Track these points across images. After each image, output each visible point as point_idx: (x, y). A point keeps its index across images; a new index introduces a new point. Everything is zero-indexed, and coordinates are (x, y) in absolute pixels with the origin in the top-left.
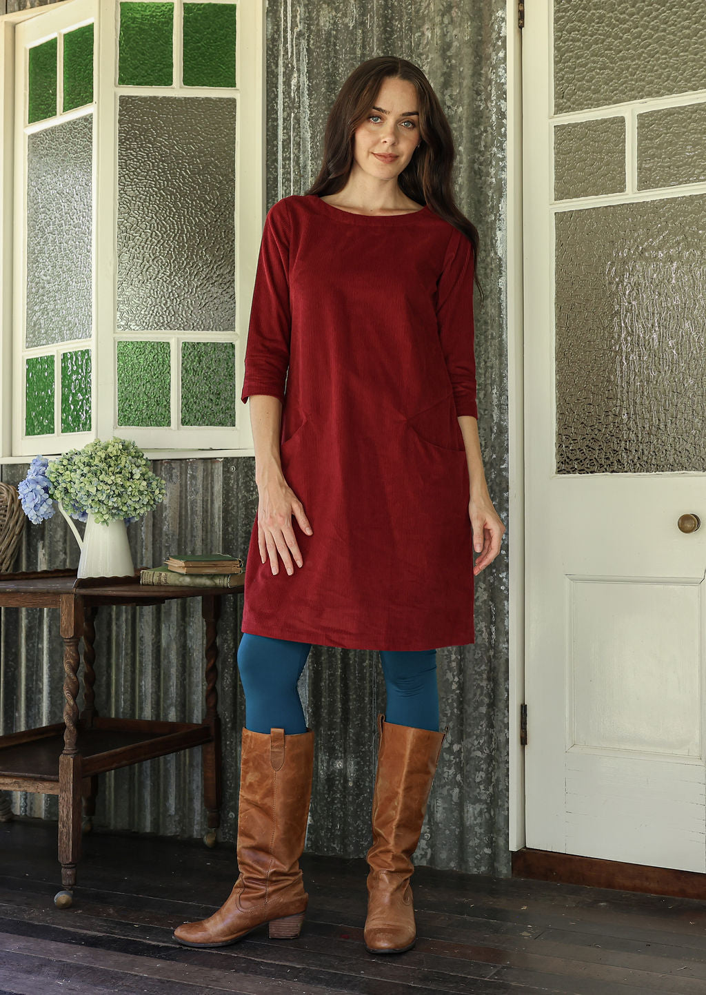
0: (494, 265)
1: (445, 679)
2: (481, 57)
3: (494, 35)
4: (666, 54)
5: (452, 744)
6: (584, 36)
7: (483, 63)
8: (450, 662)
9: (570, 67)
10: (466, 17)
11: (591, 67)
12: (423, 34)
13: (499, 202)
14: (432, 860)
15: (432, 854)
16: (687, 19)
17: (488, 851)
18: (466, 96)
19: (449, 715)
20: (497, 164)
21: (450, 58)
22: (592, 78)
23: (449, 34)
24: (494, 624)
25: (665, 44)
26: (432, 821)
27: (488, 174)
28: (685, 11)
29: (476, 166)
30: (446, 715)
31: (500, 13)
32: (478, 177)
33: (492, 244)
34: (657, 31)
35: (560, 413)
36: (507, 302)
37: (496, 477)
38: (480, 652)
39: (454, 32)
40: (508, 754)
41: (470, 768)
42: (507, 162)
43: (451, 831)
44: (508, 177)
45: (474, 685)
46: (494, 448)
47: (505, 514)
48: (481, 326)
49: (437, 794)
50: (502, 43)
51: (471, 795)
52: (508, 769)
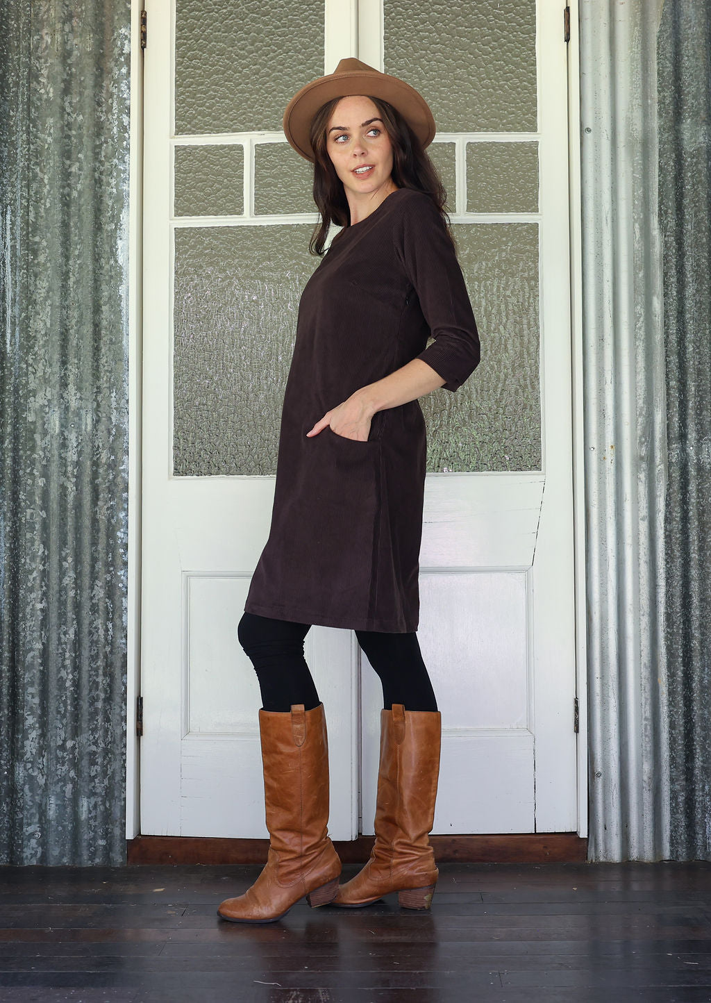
0: (113, 273)
1: (59, 676)
2: (102, 70)
3: (116, 51)
4: (281, 93)
5: (65, 741)
6: (205, 65)
7: (105, 76)
8: (64, 660)
9: (190, 92)
10: (89, 28)
11: (211, 95)
12: (42, 38)
13: (120, 212)
14: (44, 857)
15: (42, 852)
16: (301, 64)
17: (102, 842)
18: (87, 106)
19: (62, 712)
20: (118, 175)
21: (70, 66)
22: (213, 105)
23: (69, 42)
24: (112, 620)
25: (281, 84)
26: (43, 818)
27: (109, 184)
28: (300, 57)
29: (97, 175)
30: (59, 712)
31: (123, 31)
32: (98, 185)
33: (112, 251)
34: (274, 71)
35: (178, 417)
36: (127, 309)
37: (114, 478)
38: (96, 648)
39: (75, 42)
40: (125, 746)
41: (85, 762)
42: (129, 175)
43: (64, 827)
44: (130, 189)
45: (89, 681)
46: (112, 450)
47: (124, 514)
48: (100, 330)
49: (50, 792)
50: (126, 59)
51: (85, 788)
52: (125, 761)
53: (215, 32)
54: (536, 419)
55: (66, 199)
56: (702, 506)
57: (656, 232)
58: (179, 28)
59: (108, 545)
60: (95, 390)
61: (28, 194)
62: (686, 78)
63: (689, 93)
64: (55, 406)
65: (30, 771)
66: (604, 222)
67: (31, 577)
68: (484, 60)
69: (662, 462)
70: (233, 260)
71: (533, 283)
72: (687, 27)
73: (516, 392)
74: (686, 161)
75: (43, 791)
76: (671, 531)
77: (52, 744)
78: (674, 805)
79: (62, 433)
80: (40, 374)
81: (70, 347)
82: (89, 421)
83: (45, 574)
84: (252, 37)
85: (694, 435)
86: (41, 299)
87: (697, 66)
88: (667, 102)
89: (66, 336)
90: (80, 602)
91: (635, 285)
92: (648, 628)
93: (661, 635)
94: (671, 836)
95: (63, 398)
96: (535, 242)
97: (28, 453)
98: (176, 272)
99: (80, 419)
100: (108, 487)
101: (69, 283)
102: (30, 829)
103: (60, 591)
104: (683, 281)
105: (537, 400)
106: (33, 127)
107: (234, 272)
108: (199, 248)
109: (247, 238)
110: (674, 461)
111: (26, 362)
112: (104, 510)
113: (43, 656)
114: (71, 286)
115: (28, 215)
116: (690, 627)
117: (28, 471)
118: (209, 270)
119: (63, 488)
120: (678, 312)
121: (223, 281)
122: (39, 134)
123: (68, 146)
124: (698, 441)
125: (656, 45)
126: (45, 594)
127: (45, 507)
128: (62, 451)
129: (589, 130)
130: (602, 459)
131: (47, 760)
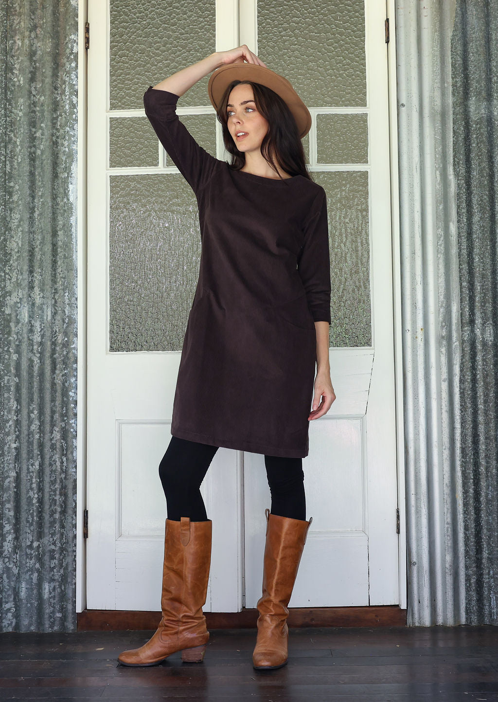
0: (66, 208)
1: (28, 495)
2: (58, 65)
3: (68, 51)
5: (32, 542)
6: (131, 61)
7: (60, 68)
8: (32, 484)
9: (121, 80)
10: (48, 35)
11: (135, 82)
12: (15, 42)
13: (71, 165)
14: (17, 626)
15: (16, 622)
17: (59, 615)
18: (47, 90)
19: (30, 522)
20: (70, 139)
21: (35, 62)
23: (35, 45)
24: (66, 455)
26: (17, 598)
27: (63, 145)
28: (198, 54)
29: (54, 139)
30: (28, 522)
31: (73, 37)
32: (55, 146)
33: (65, 192)
34: (180, 64)
35: (113, 310)
36: (76, 234)
37: (67, 354)
38: (54, 476)
39: (39, 45)
40: (75, 546)
41: (47, 557)
42: (77, 138)
43: (31, 604)
44: (78, 148)
45: (50, 499)
46: (66, 334)
47: (74, 379)
48: (57, 249)
49: (22, 579)
50: (74, 57)
51: (47, 576)
52: (75, 556)
53: (138, 37)
54: (368, 311)
55: (32, 156)
56: (486, 371)
57: (451, 177)
58: (112, 35)
59: (63, 401)
60: (54, 291)
61: (6, 152)
62: (472, 68)
63: (474, 78)
64: (25, 303)
65: (8, 564)
66: (415, 170)
67: (8, 425)
68: (329, 56)
69: (457, 340)
70: (152, 198)
71: (364, 213)
72: (472, 32)
73: (353, 291)
74: (472, 127)
75: (17, 578)
76: (464, 389)
77: (23, 545)
78: (468, 585)
79: (30, 322)
80: (14, 280)
81: (35, 261)
82: (49, 313)
83: (18, 423)
84: (164, 41)
85: (480, 320)
86: (15, 226)
87: (479, 60)
88: (459, 85)
89: (33, 253)
90: (43, 442)
91: (437, 214)
92: (448, 458)
93: (458, 463)
94: (466, 607)
95: (30, 297)
96: (366, 184)
97: (6, 336)
98: (111, 207)
99: (43, 312)
100: (63, 360)
101: (34, 215)
102: (8, 606)
103: (29, 435)
104: (471, 212)
105: (368, 296)
106: (9, 105)
107: (152, 206)
108: (127, 190)
109: (161, 182)
110: (466, 339)
111: (4, 272)
112: (60, 377)
113: (17, 481)
114: (36, 217)
115: (5, 167)
116: (478, 457)
117: (6, 349)
118: (134, 206)
119: (31, 361)
120: (468, 234)
121: (144, 213)
122: (13, 110)
123: (34, 118)
124: (483, 325)
125: (450, 45)
126: (18, 437)
127: (18, 374)
128: (30, 334)
129: (403, 105)
130: (414, 338)
131: (20, 556)
